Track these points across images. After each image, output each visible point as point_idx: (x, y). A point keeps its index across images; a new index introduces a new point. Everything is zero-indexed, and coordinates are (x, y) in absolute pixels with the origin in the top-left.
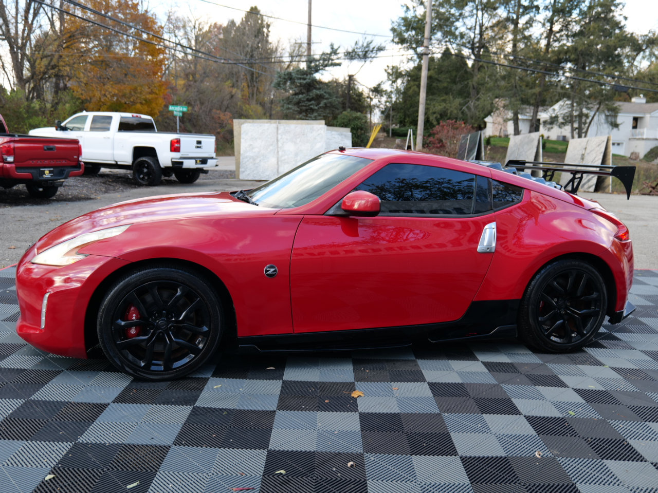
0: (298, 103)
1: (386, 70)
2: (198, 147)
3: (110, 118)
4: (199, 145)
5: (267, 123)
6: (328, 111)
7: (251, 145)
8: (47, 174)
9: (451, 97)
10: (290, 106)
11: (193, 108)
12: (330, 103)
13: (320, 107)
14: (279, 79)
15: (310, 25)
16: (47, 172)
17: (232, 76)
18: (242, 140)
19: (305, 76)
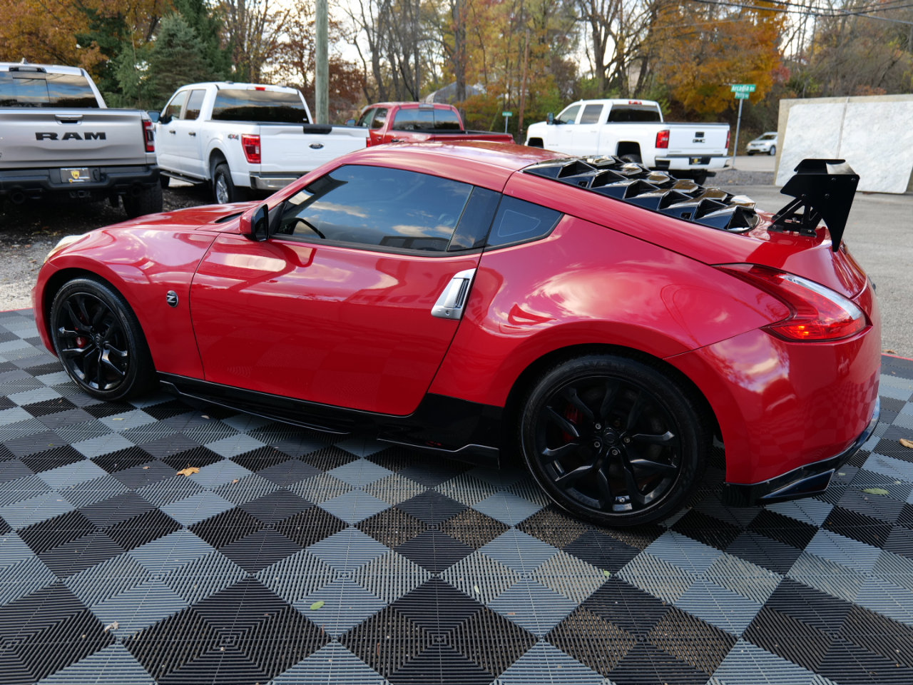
3: (601, 106)
4: (699, 139)
5: (830, 102)
7: (800, 136)
18: (788, 130)
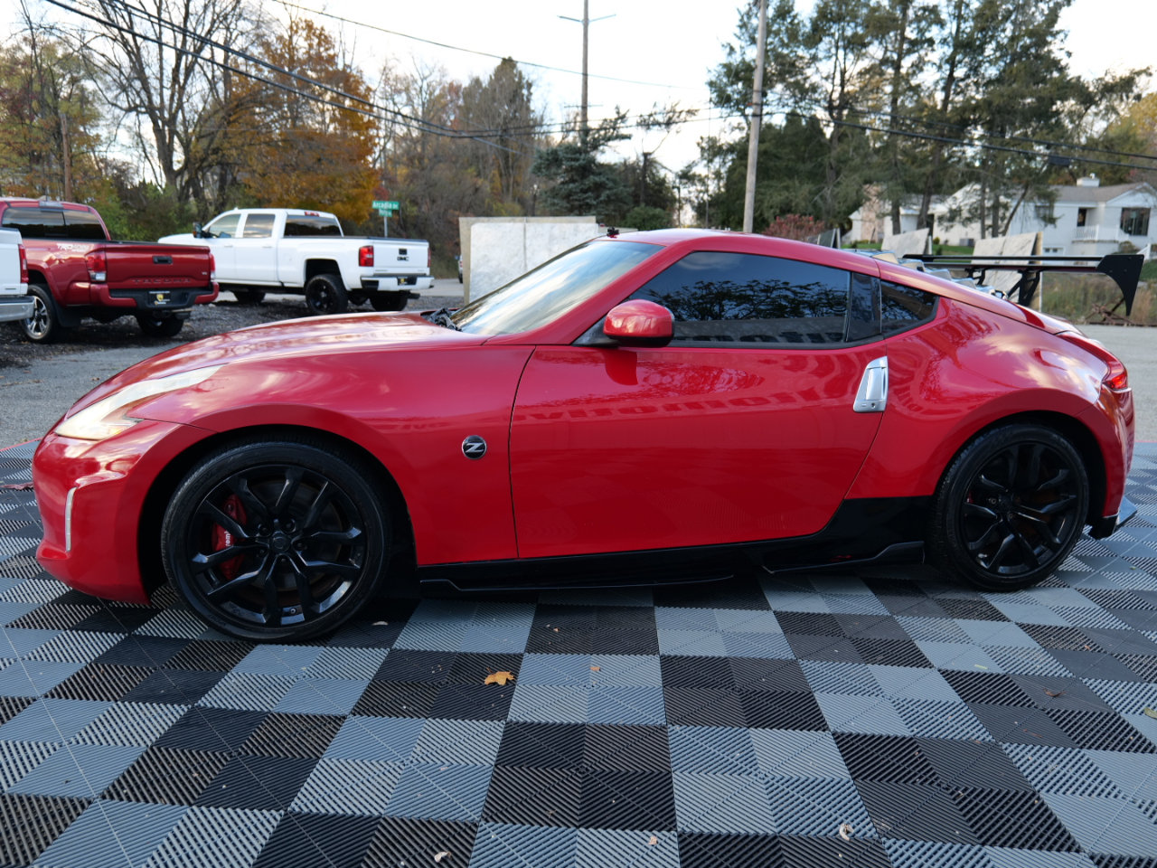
0: (568, 196)
1: (698, 144)
2: (401, 259)
3: (272, 218)
4: (403, 256)
5: (509, 221)
6: (612, 207)
8: (160, 300)
9: (797, 183)
10: (556, 201)
11: (420, 208)
12: (615, 194)
13: (601, 202)
14: (539, 161)
15: (585, 75)
16: (160, 296)
17: (477, 159)
18: (472, 249)
19: (578, 155)
